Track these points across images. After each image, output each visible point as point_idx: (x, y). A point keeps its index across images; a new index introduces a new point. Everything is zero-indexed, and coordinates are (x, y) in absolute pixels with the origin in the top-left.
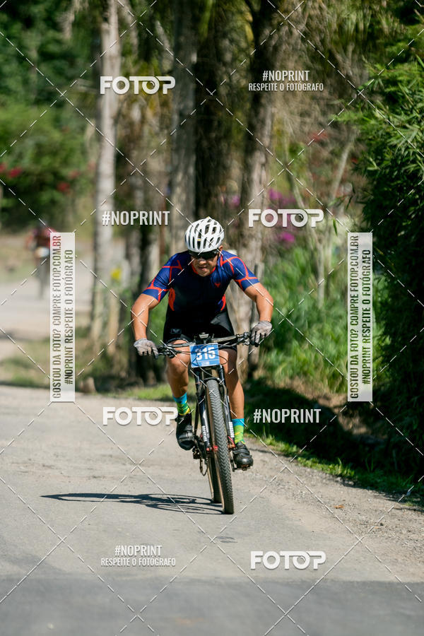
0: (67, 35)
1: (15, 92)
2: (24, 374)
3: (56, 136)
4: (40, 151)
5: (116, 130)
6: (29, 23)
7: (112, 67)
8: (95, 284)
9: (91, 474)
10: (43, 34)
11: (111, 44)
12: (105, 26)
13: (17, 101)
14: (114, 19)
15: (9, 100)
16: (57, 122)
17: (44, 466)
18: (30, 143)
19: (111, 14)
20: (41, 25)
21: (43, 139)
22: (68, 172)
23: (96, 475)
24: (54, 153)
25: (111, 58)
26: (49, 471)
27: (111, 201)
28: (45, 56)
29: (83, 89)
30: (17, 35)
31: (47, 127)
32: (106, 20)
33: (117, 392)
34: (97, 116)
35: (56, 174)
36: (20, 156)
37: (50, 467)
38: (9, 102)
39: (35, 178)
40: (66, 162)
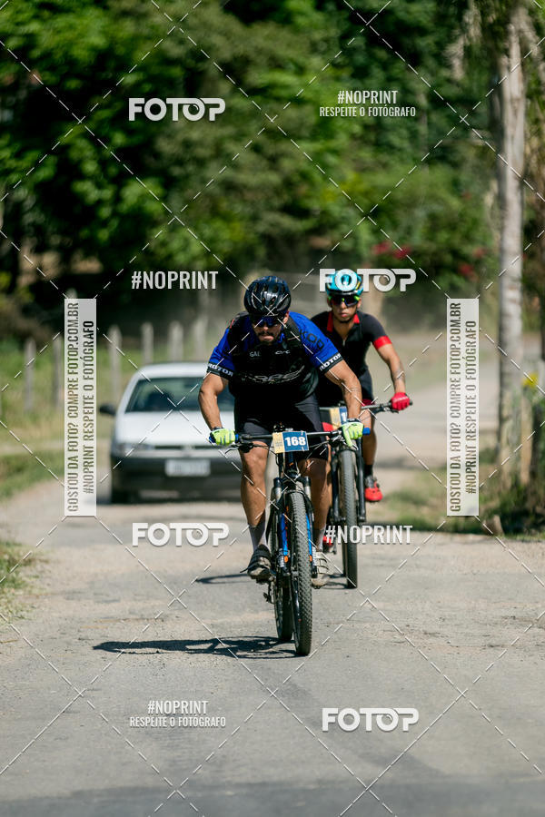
0: (458, 73)
1: (400, 150)
2: (413, 512)
3: (455, 203)
4: (434, 223)
5: (522, 194)
6: (415, 59)
7: (515, 112)
8: (501, 395)
9: (487, 642)
10: (433, 74)
11: (513, 84)
12: (504, 60)
13: (402, 161)
14: (515, 51)
15: (392, 160)
16: (455, 186)
17: (426, 633)
18: (420, 213)
19: (510, 45)
20: (431, 62)
21: (437, 208)
22: (472, 250)
23: (494, 643)
24: (452, 227)
25: (512, 101)
26: (432, 640)
27: (519, 285)
28: (437, 103)
29: (480, 143)
30: (400, 76)
31: (443, 193)
32: (507, 52)
33: (530, 533)
34: (500, 176)
35: (456, 253)
36: (409, 231)
37: (433, 635)
38: (392, 162)
39: (428, 259)
40: (468, 238)
